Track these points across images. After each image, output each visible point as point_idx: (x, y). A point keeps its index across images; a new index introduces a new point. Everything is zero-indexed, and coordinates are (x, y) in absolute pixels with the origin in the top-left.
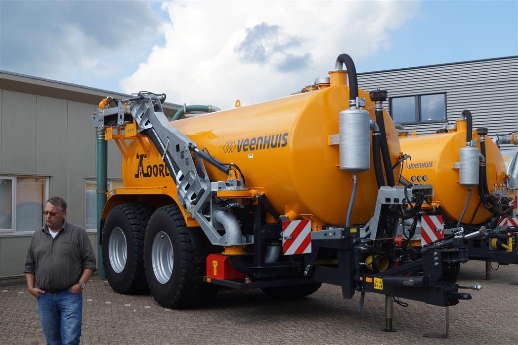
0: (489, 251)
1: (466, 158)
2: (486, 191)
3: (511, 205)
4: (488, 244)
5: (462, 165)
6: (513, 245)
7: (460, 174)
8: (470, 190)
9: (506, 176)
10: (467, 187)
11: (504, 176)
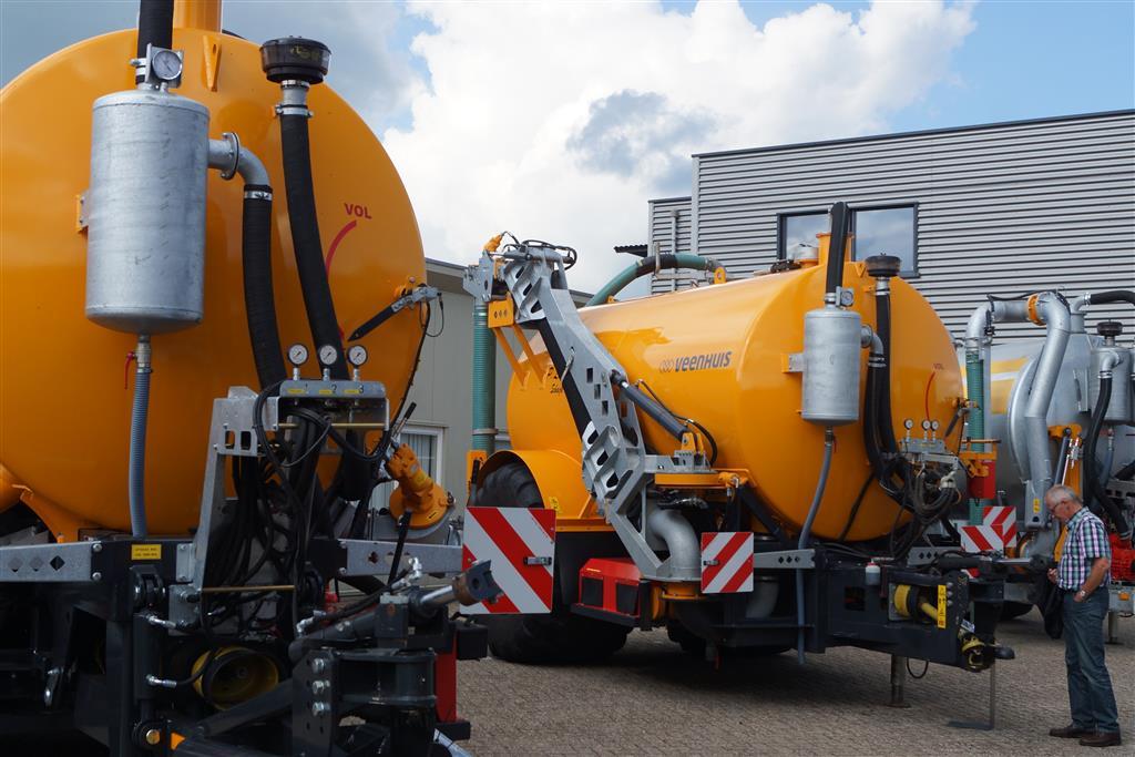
0: (889, 622)
1: (819, 340)
2: (889, 442)
3: (945, 485)
4: (885, 602)
5: (807, 361)
6: (948, 608)
7: (803, 389)
8: (831, 438)
9: (958, 401)
10: (826, 428)
11: (954, 402)
